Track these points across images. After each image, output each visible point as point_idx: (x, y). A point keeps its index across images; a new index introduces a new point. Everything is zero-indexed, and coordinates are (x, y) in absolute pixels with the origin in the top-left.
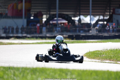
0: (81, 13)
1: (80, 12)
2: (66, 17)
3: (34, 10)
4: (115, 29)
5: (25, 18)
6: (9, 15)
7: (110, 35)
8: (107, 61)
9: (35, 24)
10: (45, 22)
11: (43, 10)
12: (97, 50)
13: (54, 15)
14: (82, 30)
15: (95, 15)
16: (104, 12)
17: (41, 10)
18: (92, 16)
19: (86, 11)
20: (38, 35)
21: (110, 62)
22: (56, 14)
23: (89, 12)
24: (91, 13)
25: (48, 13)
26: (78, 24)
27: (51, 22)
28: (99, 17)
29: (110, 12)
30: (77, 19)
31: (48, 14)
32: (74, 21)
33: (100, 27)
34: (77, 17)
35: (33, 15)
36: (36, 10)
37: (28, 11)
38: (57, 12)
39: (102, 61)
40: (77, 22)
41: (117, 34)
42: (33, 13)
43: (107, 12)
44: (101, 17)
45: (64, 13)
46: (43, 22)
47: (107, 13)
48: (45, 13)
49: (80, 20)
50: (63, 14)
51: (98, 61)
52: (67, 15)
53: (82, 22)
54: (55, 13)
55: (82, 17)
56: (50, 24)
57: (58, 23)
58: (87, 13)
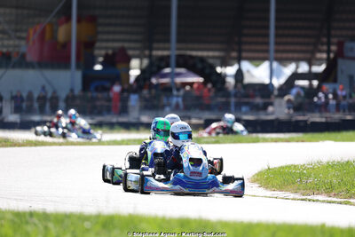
0: (244, 54)
1: (240, 51)
2: (199, 66)
3: (104, 44)
4: (344, 103)
5: (78, 67)
6: (29, 58)
7: (329, 120)
8: (320, 198)
9: (108, 85)
10: (138, 79)
11: (132, 45)
12: (289, 163)
13: (162, 58)
14: (246, 104)
15: (283, 61)
16: (313, 52)
17: (126, 45)
18: (275, 64)
19: (259, 47)
20: (114, 120)
21: (329, 199)
22: (168, 57)
23: (267, 51)
24: (272, 54)
25: (147, 52)
26: (236, 86)
27: (154, 81)
28: (297, 67)
29: (328, 52)
30: (230, 71)
31: (145, 57)
32: (222, 78)
33: (298, 95)
34: (231, 65)
35: (101, 59)
36: (110, 45)
37: (87, 47)
38: (172, 51)
39: (304, 197)
40: (231, 81)
41: (349, 117)
42: (100, 54)
43: (321, 51)
44: (304, 68)
45: (194, 53)
46: (132, 80)
47: (319, 55)
48: (137, 52)
49: (239, 75)
50: (192, 57)
51: (292, 196)
52: (202, 59)
53: (247, 80)
54: (165, 53)
55: (246, 65)
56: (151, 86)
57: (175, 84)
58: (261, 55)
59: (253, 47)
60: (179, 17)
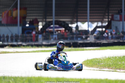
0: (79, 20)
1: (77, 19)
2: (63, 24)
3: (29, 17)
4: (114, 36)
5: (20, 25)
6: (3, 23)
7: (109, 42)
8: (106, 69)
9: (31, 31)
10: (41, 29)
11: (39, 17)
13: (50, 22)
15: (93, 22)
16: (103, 19)
17: (37, 17)
18: (90, 23)
19: (84, 17)
20: (33, 44)
21: (109, 70)
22: (52, 21)
23: (87, 18)
24: (88, 20)
28: (98, 24)
29: (108, 18)
30: (74, 26)
31: (44, 21)
32: (71, 29)
34: (74, 24)
35: (28, 22)
36: (31, 17)
37: (23, 18)
38: (53, 19)
39: (100, 69)
40: (74, 29)
41: (116, 41)
43: (106, 18)
46: (39, 29)
47: (105, 20)
48: (41, 20)
49: (77, 27)
50: (60, 21)
51: (96, 69)
52: (64, 22)
53: (80, 29)
55: (79, 24)
57: (55, 30)
58: (85, 20)
59: (82, 17)
60: (56, 7)
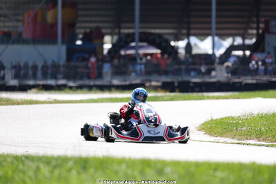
0: (192, 31)
1: (189, 29)
2: (158, 40)
3: (83, 25)
4: (270, 68)
5: (63, 42)
6: (25, 36)
7: (259, 82)
8: (252, 142)
9: (86, 56)
10: (110, 51)
11: (105, 25)
12: (228, 115)
13: (128, 35)
14: (194, 70)
15: (223, 36)
16: (246, 29)
17: (101, 25)
18: (216, 39)
19: (203, 26)
20: (92, 83)
21: (259, 143)
22: (133, 34)
23: (210, 29)
24: (214, 31)
25: (117, 31)
27: (123, 53)
28: (234, 41)
29: (258, 29)
30: (181, 44)
31: (115, 34)
32: (175, 49)
34: (182, 40)
35: (81, 36)
36: (87, 25)
37: (70, 27)
38: (136, 29)
39: (239, 142)
40: (182, 52)
41: (274, 79)
42: (80, 32)
43: (252, 28)
45: (153, 31)
46: (105, 52)
47: (250, 31)
48: (109, 31)
49: (189, 47)
50: (151, 34)
51: (230, 140)
52: (160, 36)
53: (195, 51)
54: (131, 31)
55: (193, 40)
56: (120, 56)
58: (206, 32)
59: (199, 26)
